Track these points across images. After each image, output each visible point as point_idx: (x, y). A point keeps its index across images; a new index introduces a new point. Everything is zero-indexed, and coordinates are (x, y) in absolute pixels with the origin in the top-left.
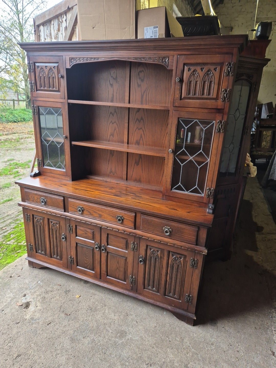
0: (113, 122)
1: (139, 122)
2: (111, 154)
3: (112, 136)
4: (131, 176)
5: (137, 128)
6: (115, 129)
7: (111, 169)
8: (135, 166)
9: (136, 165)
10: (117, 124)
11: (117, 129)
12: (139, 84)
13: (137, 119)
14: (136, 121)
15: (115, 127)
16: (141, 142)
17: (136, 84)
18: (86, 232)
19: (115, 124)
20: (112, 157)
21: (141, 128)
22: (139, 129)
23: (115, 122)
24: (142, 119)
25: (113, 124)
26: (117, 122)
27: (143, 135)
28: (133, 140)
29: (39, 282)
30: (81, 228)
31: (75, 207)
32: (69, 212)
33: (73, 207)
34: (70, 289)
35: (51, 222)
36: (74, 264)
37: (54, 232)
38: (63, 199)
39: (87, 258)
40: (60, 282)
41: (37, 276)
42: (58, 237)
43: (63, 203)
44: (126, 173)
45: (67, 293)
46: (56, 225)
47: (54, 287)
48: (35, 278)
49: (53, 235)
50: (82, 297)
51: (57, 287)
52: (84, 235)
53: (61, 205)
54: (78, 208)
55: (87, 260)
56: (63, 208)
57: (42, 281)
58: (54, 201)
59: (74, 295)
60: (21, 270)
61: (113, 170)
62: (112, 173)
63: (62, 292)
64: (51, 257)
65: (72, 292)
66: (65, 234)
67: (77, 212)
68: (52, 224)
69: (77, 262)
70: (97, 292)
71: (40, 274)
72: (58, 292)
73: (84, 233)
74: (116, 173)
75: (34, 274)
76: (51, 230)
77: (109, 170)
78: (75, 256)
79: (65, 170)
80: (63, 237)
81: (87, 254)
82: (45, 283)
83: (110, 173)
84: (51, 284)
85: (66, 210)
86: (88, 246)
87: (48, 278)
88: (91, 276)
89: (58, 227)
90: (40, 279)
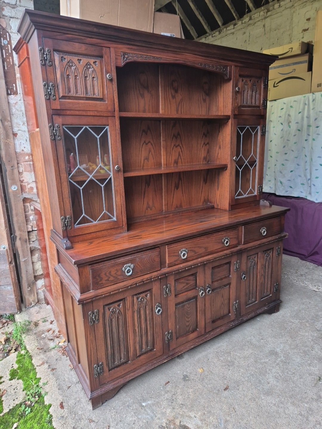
0: (147, 142)
1: (176, 138)
2: (147, 184)
3: (146, 160)
4: (171, 204)
5: (175, 145)
6: (150, 151)
7: (148, 203)
8: (174, 190)
9: (176, 189)
10: (152, 144)
11: (153, 151)
12: (173, 95)
13: (174, 135)
14: (173, 138)
15: (150, 148)
16: (180, 160)
17: (170, 96)
19: (149, 144)
20: (148, 187)
21: (179, 145)
22: (176, 147)
23: (149, 142)
24: (179, 134)
25: (147, 144)
26: (152, 142)
27: (181, 153)
28: (170, 159)
29: (144, 404)
30: (182, 281)
31: (176, 254)
32: (167, 265)
33: (173, 256)
34: (183, 374)
35: (138, 299)
36: (172, 341)
37: (142, 312)
38: (159, 250)
39: (190, 317)
40: (161, 381)
41: (129, 404)
42: (148, 316)
43: (159, 257)
44: (167, 203)
45: (188, 379)
46: (145, 299)
47: (166, 390)
48: (130, 408)
49: (140, 317)
50: (204, 367)
51: (170, 386)
52: (185, 287)
53: (156, 261)
54: (181, 253)
55: (189, 319)
56: (160, 264)
57: (143, 400)
58: (146, 261)
59: (196, 374)
60: (93, 423)
61: (151, 203)
62: (149, 209)
63: (183, 383)
64: (137, 357)
65: (189, 374)
66: (160, 303)
67: (178, 259)
68: (139, 300)
69: (176, 333)
70: (204, 353)
71: (127, 399)
72: (180, 387)
73: (185, 284)
74: (155, 207)
75: (120, 407)
76: (136, 312)
77: (145, 205)
78: (174, 327)
79: (115, 219)
80: (159, 308)
81: (189, 312)
82: (151, 397)
83: (147, 209)
84: (158, 391)
85: (162, 266)
86: (191, 300)
87: (142, 391)
88: (194, 338)
89: (148, 299)
90: (137, 402)
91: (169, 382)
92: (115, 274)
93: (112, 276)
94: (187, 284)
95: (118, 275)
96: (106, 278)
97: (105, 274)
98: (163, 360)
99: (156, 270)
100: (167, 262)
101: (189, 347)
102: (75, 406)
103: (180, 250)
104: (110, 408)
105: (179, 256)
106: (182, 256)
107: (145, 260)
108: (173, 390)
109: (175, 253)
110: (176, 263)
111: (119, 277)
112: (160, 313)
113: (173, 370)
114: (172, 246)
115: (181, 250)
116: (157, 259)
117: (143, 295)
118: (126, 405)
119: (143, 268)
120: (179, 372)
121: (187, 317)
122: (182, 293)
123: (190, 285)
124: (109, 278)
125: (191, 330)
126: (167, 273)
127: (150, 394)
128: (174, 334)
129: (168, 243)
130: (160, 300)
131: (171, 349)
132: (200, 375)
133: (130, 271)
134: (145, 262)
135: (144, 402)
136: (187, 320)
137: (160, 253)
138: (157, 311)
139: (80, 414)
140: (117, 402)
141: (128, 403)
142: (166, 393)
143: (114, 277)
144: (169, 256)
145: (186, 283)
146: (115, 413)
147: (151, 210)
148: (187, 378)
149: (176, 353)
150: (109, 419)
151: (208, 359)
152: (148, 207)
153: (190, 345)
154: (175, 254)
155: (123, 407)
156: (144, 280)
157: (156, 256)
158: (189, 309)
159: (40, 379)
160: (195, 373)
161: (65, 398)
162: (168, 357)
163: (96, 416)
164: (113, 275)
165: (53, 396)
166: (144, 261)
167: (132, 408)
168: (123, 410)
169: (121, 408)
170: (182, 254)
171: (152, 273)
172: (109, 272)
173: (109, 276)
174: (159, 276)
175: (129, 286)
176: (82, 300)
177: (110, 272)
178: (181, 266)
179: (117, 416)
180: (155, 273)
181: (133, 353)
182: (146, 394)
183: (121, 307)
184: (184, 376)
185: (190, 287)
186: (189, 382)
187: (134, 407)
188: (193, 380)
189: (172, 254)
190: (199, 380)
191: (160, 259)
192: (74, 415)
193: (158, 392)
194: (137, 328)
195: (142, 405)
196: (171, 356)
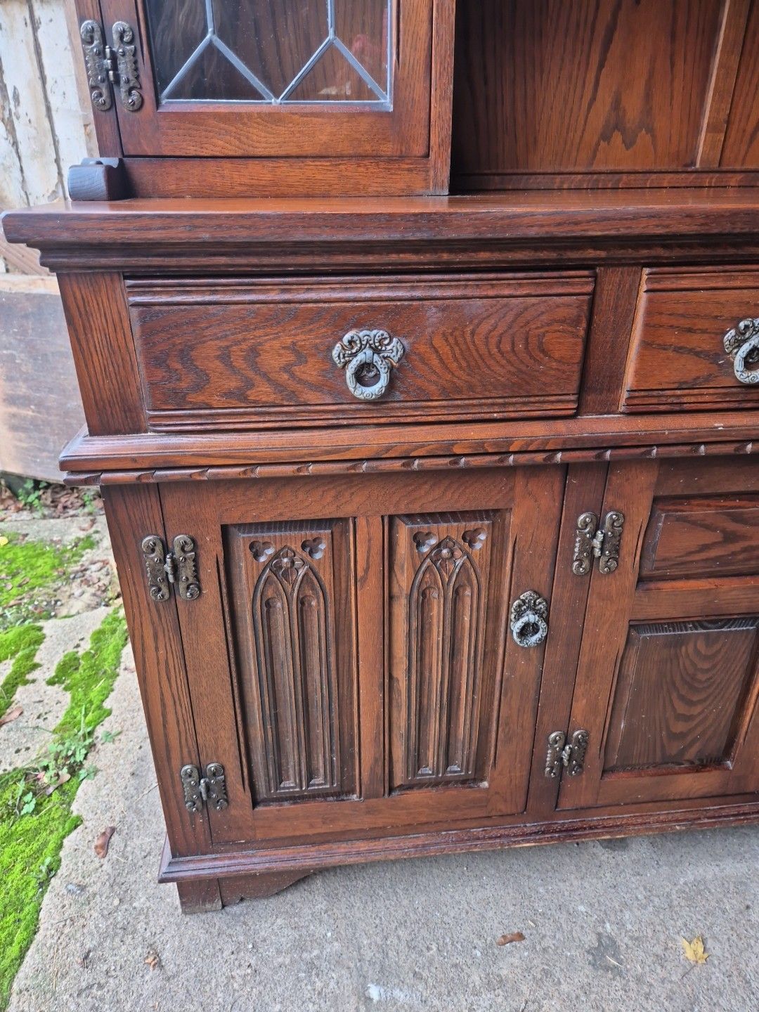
7: (617, 105)
18: (732, 526)
29: (374, 992)
30: (698, 512)
31: (702, 342)
32: (623, 401)
33: (678, 350)
34: (600, 929)
35: (418, 540)
36: (581, 773)
37: (437, 610)
38: (589, 288)
39: (700, 702)
40: (491, 914)
41: (318, 957)
42: (467, 634)
43: (582, 333)
44: (723, 116)
45: (616, 967)
46: (458, 553)
47: (495, 969)
48: (314, 978)
49: (423, 631)
50: (715, 938)
51: (516, 962)
52: (713, 553)
53: (557, 355)
54: (739, 343)
55: (696, 710)
56: (576, 377)
57: (382, 970)
58: (487, 344)
59: (660, 952)
60: (157, 971)
61: (633, 106)
62: (617, 138)
63: (584, 974)
64: (391, 790)
65: (626, 940)
66: (546, 595)
67: (707, 380)
68: (425, 549)
69: (606, 747)
70: (732, 868)
71: (319, 930)
72: (564, 987)
73: (718, 536)
74: (651, 131)
75: (279, 952)
76: (404, 601)
77: (601, 112)
78: (600, 720)
79: (386, 102)
80: (530, 617)
81: (700, 676)
82: (415, 974)
83: (606, 137)
84: (460, 960)
85: (590, 398)
86: (729, 621)
87: (394, 926)
88: (700, 793)
89: (476, 560)
90: (352, 965)
91: (520, 937)
92: (287, 368)
93: (265, 375)
94: (729, 538)
95: (300, 381)
96: (233, 384)
97: (225, 357)
98: (515, 836)
99: (549, 409)
100: (629, 380)
101: (663, 822)
102: (141, 863)
103: (735, 321)
104: (241, 938)
105: (719, 358)
106: (738, 364)
107: (485, 327)
108: (524, 988)
109: (690, 330)
110: (689, 400)
111: (311, 397)
112: (534, 639)
113: (561, 884)
114: (685, 283)
115: (742, 325)
116: (567, 347)
117: (454, 529)
118: (305, 955)
119: (465, 377)
120: (582, 908)
121: (682, 698)
122: (687, 577)
123: (745, 550)
124: (250, 384)
125: (691, 754)
126: (612, 444)
127: (420, 953)
128: (594, 749)
129: (661, 252)
130: (545, 577)
131: (566, 804)
132: (680, 971)
133: (377, 377)
134: (483, 350)
135: (378, 983)
136: (681, 708)
137: (592, 304)
138: (516, 627)
139: (135, 908)
140: (279, 921)
141: (316, 952)
142: (489, 986)
143: (279, 387)
144: (646, 344)
145: (724, 531)
146: (249, 971)
147: (628, 144)
148: (613, 956)
149: (591, 828)
150: (217, 986)
151: (748, 907)
152: (616, 125)
153: (670, 817)
154: (696, 341)
155: (287, 961)
156: (457, 450)
157: (563, 321)
158: (706, 666)
159: (109, 713)
160: (659, 950)
161: (131, 817)
162: (543, 833)
163: (179, 948)
164: (273, 376)
165: (104, 792)
166: (473, 333)
167: (319, 985)
168: (281, 973)
169: (280, 960)
170: (746, 348)
171: (521, 423)
172: (244, 346)
173: (251, 374)
174: (556, 451)
175: (361, 460)
176: (91, 467)
177: (254, 351)
178: (718, 423)
179: (249, 993)
180: (539, 430)
181: (372, 770)
182: (403, 947)
183: (318, 556)
184: (599, 941)
185: (741, 557)
186: (618, 983)
187: (332, 984)
188: (639, 980)
189: (673, 339)
190: (670, 998)
191: (580, 348)
192: (116, 902)
193: (456, 966)
194: (400, 672)
195: (365, 989)
196: (561, 831)
